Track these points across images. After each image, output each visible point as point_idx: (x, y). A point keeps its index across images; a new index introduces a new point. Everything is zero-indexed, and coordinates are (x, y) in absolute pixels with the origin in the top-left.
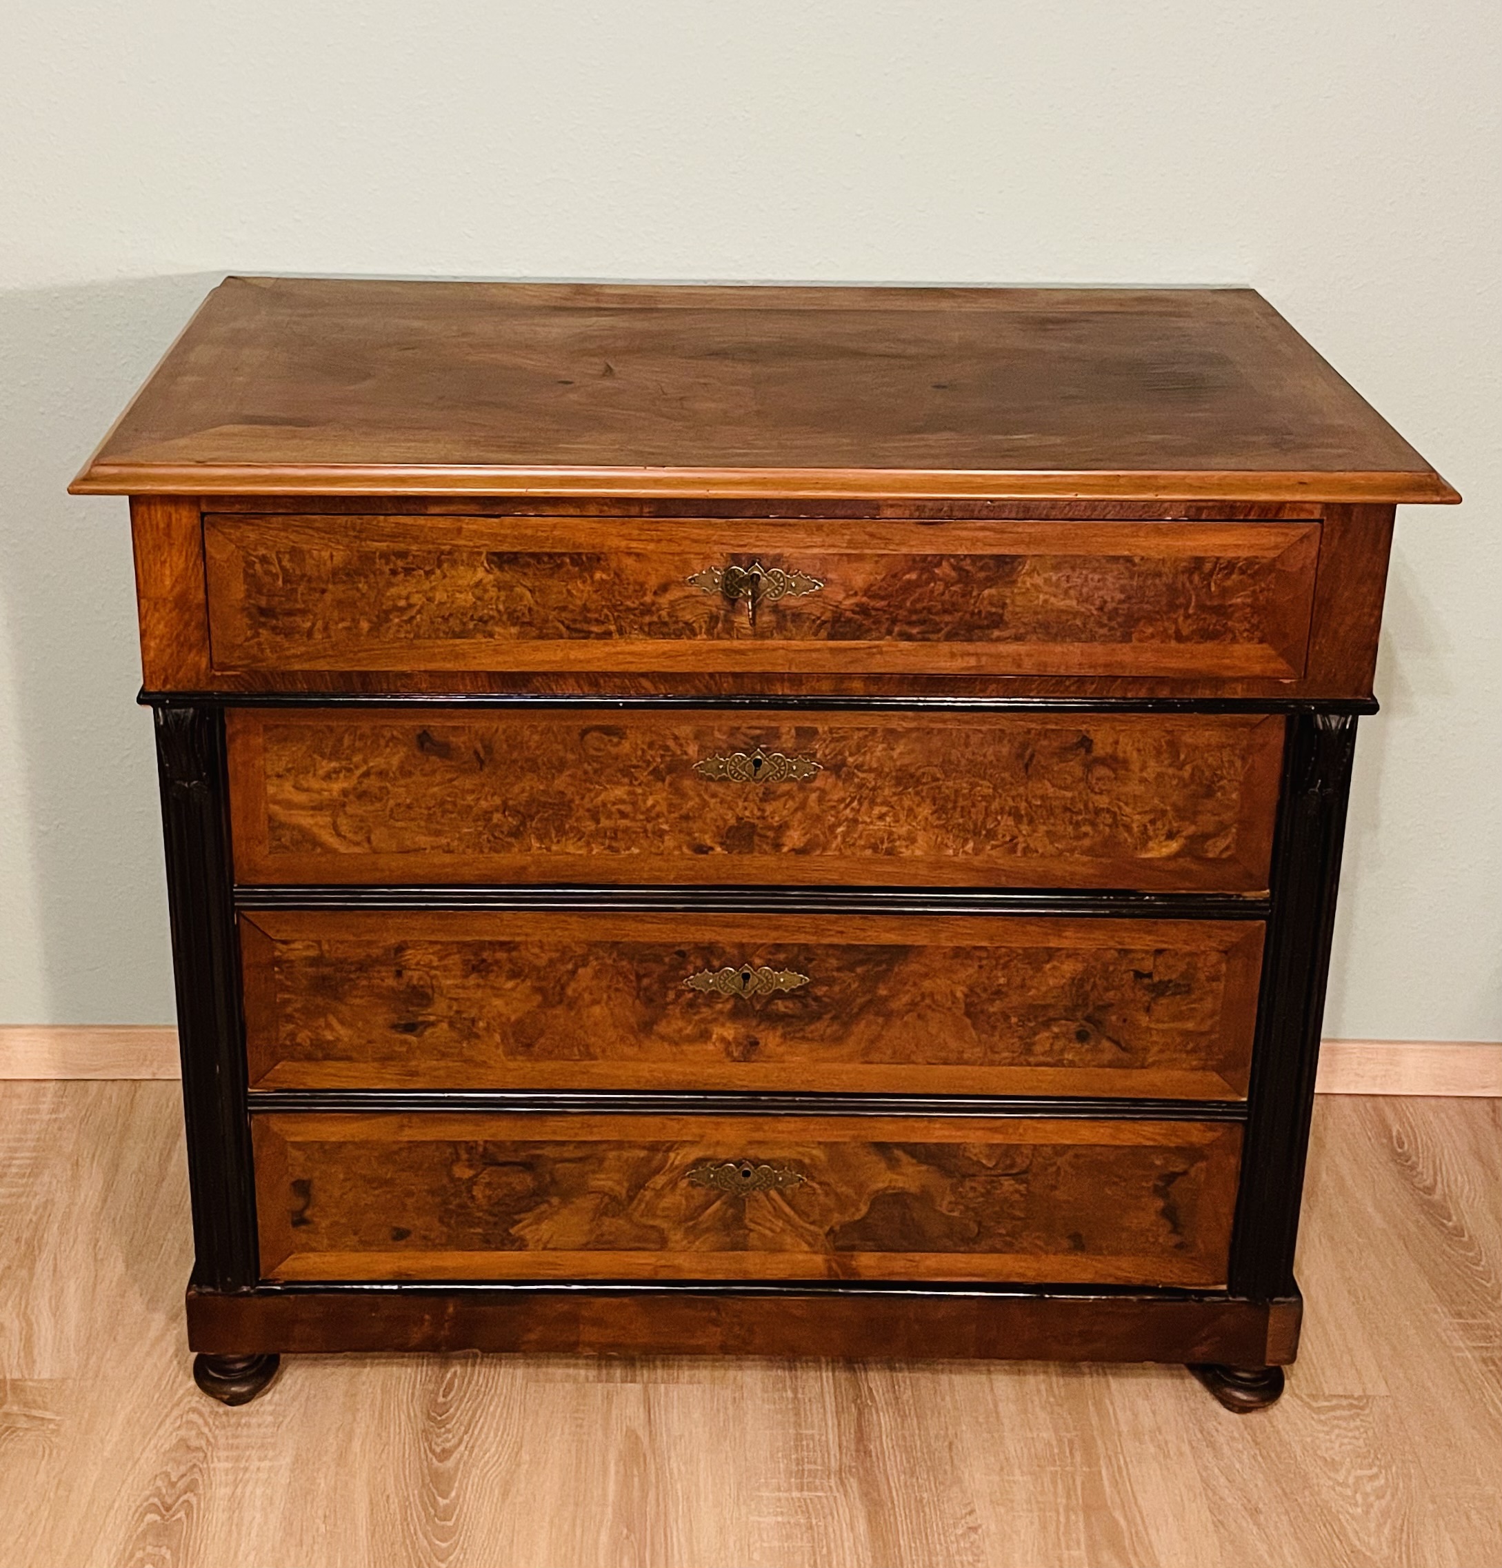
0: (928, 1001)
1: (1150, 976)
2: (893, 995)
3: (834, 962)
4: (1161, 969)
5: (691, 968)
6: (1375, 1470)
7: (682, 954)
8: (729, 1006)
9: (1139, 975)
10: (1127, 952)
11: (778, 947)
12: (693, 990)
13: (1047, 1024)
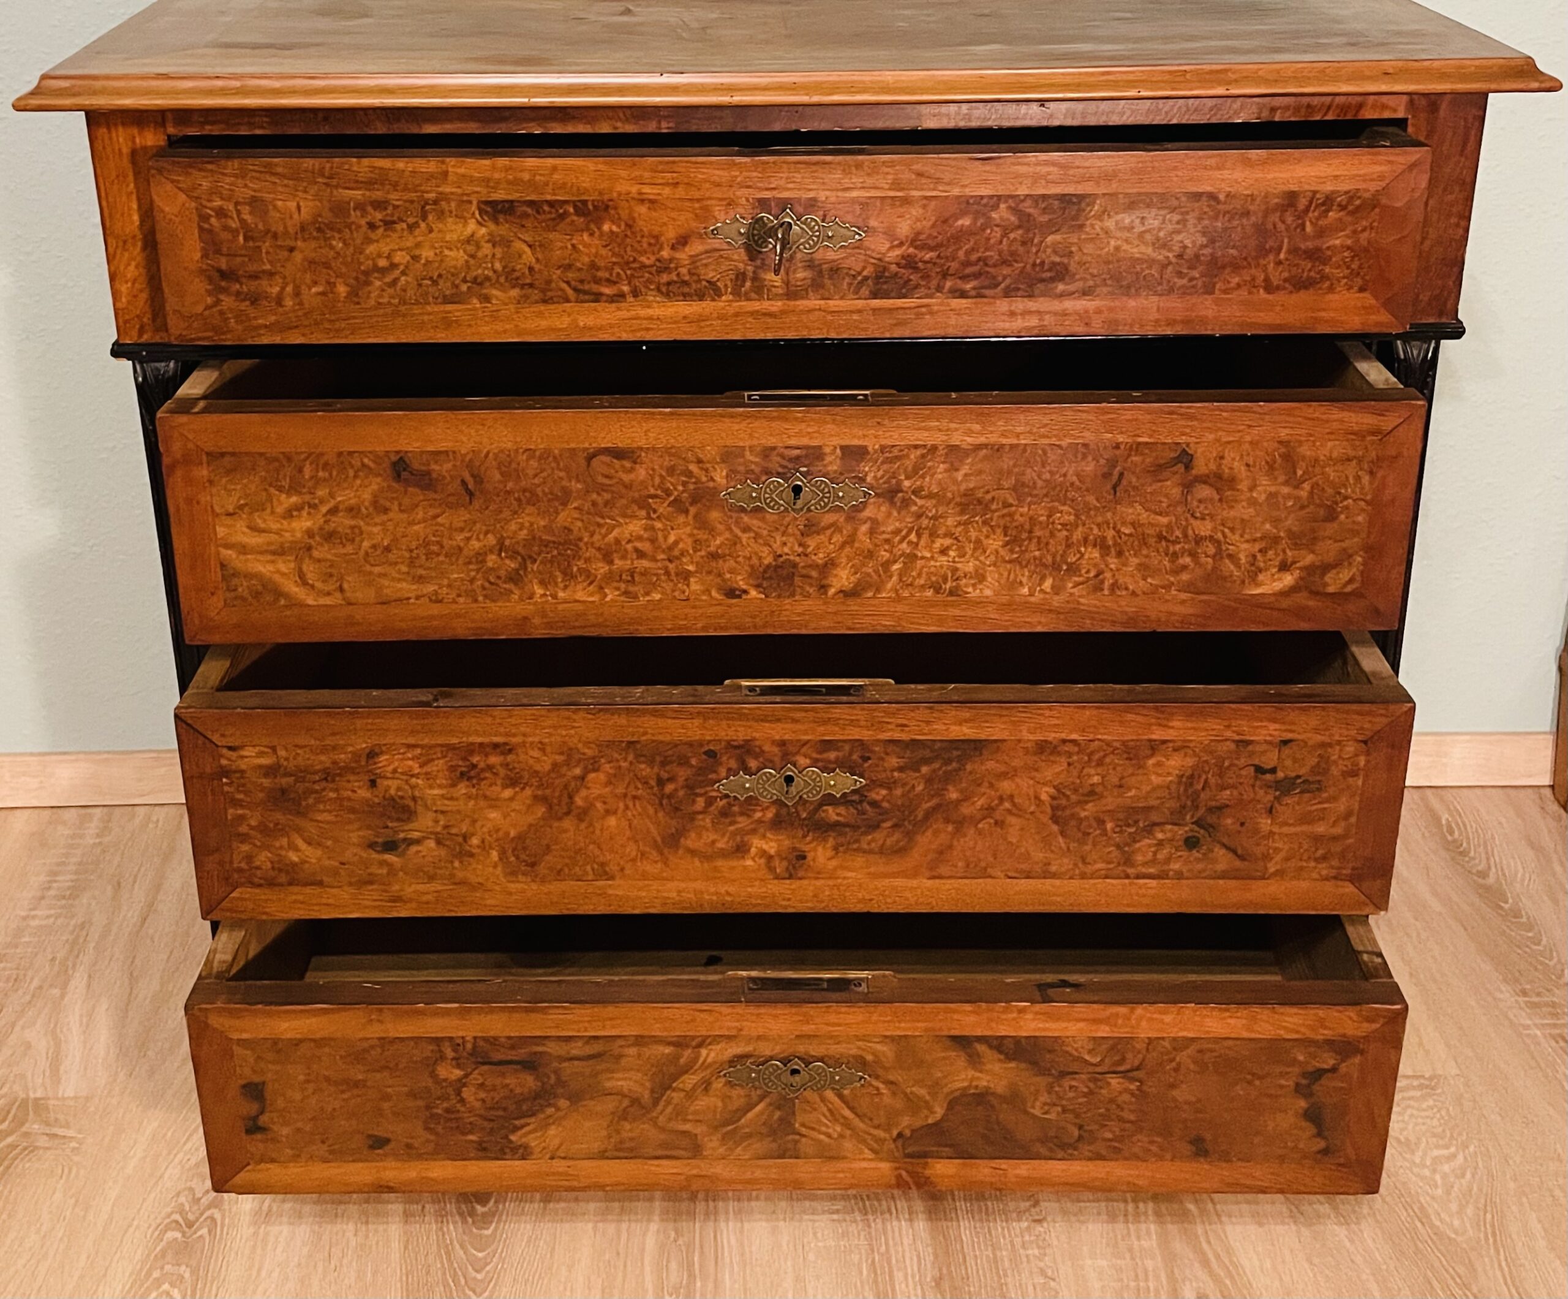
0: (1007, 805)
1: (1273, 771)
2: (966, 798)
3: (894, 761)
4: (1288, 763)
5: (723, 772)
6: (1453, 1149)
7: (711, 754)
8: (770, 815)
9: (1259, 770)
10: (1248, 743)
11: (827, 745)
12: (727, 796)
13: (1149, 829)
